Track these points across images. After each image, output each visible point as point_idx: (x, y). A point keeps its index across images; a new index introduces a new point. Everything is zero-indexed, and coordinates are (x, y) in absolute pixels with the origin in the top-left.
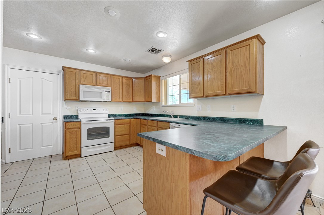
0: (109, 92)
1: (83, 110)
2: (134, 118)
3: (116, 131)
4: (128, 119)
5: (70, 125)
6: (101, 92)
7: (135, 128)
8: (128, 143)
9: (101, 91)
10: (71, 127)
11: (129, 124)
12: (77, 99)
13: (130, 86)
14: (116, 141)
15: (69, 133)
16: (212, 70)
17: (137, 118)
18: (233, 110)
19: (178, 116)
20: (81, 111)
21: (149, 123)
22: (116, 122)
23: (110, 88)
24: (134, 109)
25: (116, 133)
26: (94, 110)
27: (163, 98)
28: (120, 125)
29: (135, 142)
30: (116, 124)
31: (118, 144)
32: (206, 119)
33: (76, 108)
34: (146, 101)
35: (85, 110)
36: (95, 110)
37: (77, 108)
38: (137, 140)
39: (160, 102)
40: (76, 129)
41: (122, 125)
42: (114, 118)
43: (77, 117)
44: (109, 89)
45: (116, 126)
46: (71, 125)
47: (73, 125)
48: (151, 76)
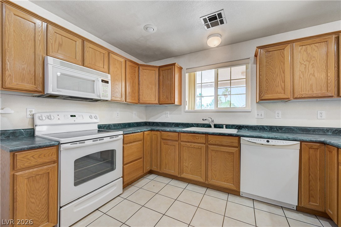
0: (107, 82)
1: (49, 118)
2: (148, 131)
3: (125, 155)
4: (141, 132)
5: (29, 157)
6: (94, 81)
7: (148, 146)
8: (140, 173)
9: (93, 79)
10: (33, 163)
11: (141, 140)
12: (40, 89)
13: (135, 78)
14: (125, 174)
15: (26, 181)
16: (309, 62)
17: (151, 130)
18: (320, 118)
19: (224, 126)
20: (44, 118)
21: (184, 137)
22: (125, 140)
23: (109, 76)
24: (134, 116)
25: (125, 160)
26: (72, 116)
27: (187, 99)
28: (130, 145)
29: (148, 168)
30: (125, 142)
31: (127, 179)
32: (276, 129)
33: (29, 113)
34: (160, 103)
35: (52, 118)
36: (75, 116)
37: (31, 111)
38: (151, 165)
39: (181, 105)
40: (45, 167)
41: (133, 144)
42: (121, 132)
43: (31, 133)
44: (107, 77)
45: (125, 146)
46: (32, 157)
47: (39, 157)
48: (174, 64)
